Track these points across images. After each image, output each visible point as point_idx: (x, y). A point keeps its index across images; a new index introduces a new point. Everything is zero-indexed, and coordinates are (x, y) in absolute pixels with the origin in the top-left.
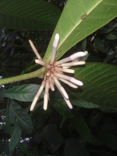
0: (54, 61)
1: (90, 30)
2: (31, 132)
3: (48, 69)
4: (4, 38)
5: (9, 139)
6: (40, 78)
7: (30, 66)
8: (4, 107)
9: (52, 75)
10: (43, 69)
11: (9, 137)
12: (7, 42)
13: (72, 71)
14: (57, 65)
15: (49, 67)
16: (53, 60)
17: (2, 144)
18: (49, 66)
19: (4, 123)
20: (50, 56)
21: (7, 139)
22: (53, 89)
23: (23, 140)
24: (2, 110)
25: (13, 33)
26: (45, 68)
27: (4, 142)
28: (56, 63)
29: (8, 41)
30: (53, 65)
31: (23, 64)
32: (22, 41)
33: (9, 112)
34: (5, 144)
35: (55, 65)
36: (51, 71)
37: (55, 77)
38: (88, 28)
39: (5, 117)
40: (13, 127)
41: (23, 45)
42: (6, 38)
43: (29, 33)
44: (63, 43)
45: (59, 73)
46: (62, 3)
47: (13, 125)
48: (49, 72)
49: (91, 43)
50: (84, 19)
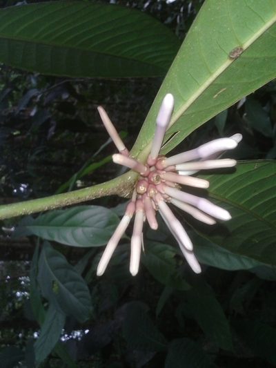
0: (159, 156)
1: (250, 83)
2: (87, 319)
3: (141, 176)
4: (35, 97)
5: (34, 331)
6: (122, 196)
7: (91, 163)
8: (27, 256)
9: (152, 192)
10: (130, 177)
11: (36, 327)
12: (40, 105)
13: (202, 184)
14: (165, 166)
15: (144, 170)
16: (154, 156)
17: (17, 343)
18: (146, 169)
19: (26, 293)
20: (147, 145)
21: (29, 332)
22: (154, 225)
23: (66, 335)
24: (22, 262)
25: (55, 85)
26: (136, 174)
27: (24, 338)
28: (163, 161)
29: (44, 104)
30: (155, 167)
31: (75, 158)
32: (75, 104)
33: (38, 269)
34: (24, 344)
35: (159, 166)
36: (149, 180)
37: (159, 195)
38: (245, 80)
39: (28, 279)
40: (45, 305)
41: (77, 113)
42: (39, 96)
43: (90, 85)
44: (182, 116)
45: (170, 186)
46: (172, 16)
47: (44, 300)
48: (146, 183)
49: (237, 113)
50: (236, 58)
